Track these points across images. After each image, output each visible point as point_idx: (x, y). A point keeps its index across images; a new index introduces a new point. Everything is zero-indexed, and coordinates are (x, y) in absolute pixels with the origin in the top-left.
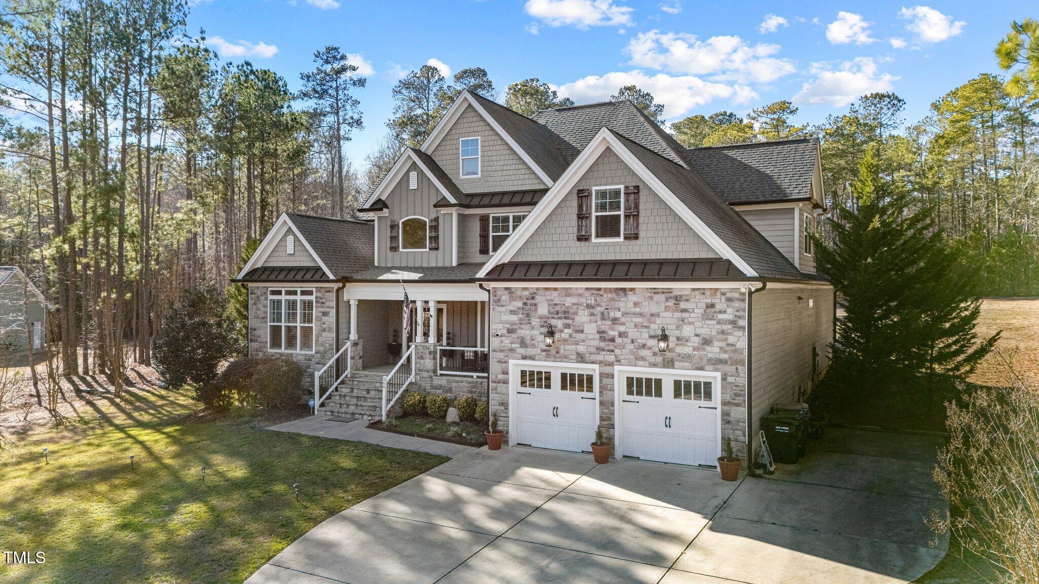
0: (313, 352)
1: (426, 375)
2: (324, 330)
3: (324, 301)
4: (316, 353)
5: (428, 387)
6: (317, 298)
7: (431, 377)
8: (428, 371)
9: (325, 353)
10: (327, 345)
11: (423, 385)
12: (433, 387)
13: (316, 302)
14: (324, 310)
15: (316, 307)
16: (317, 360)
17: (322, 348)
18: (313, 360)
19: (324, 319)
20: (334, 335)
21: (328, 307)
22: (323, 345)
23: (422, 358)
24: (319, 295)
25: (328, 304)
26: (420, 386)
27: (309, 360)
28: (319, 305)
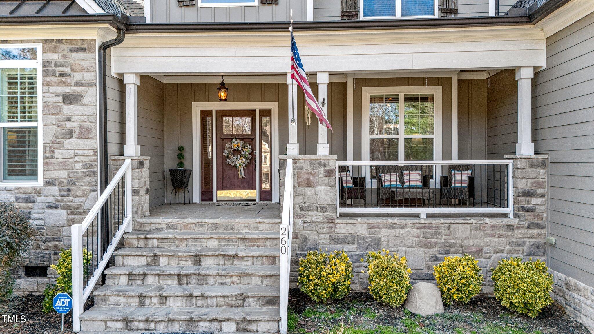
0: (40, 183)
1: (319, 216)
2: (70, 134)
3: (67, 70)
4: (48, 183)
5: (324, 239)
6: (46, 64)
7: (331, 221)
8: (323, 209)
9: (72, 182)
10: (78, 166)
11: (312, 236)
12: (334, 240)
13: (46, 73)
14: (67, 90)
15: (46, 84)
16: (51, 200)
17: (63, 174)
18: (39, 199)
19: (68, 109)
20: (96, 143)
21: (77, 84)
22: (65, 166)
23: (309, 184)
24: (54, 57)
25: (77, 77)
26: (305, 240)
27: (28, 200)
28: (55, 79)
